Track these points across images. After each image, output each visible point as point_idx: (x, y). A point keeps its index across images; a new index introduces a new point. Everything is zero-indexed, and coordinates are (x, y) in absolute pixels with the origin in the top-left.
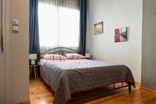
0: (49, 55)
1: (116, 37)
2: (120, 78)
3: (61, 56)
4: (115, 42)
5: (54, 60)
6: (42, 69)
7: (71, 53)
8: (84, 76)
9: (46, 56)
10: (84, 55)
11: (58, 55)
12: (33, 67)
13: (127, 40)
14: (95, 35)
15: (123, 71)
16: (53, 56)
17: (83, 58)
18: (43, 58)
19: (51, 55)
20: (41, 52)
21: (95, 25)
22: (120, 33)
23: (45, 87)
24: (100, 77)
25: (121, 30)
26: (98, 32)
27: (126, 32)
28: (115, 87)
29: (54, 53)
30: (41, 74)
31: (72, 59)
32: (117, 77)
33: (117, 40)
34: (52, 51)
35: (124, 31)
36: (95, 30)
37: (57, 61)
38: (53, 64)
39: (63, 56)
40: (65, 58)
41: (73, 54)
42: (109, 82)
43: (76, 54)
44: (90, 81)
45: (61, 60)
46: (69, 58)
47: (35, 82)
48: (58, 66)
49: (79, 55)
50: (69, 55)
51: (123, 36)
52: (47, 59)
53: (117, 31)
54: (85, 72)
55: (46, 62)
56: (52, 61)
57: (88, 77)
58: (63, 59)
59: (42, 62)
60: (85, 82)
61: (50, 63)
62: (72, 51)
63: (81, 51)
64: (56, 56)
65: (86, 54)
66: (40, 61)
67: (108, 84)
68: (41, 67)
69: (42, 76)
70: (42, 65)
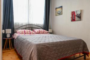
0: (21, 30)
1: (72, 17)
2: (79, 50)
3: (31, 31)
4: (71, 21)
5: (25, 34)
6: (15, 42)
7: (38, 29)
8: (51, 49)
9: (19, 31)
10: (48, 30)
11: (28, 30)
12: (8, 39)
13: (81, 20)
14: (56, 15)
15: (81, 44)
16: (25, 31)
17: (47, 33)
18: (16, 32)
19: (23, 30)
20: (15, 27)
21: (56, 8)
22: (76, 14)
23: (17, 56)
24: (64, 50)
25: (77, 12)
26: (58, 13)
27: (81, 14)
28: (75, 57)
29: (25, 29)
30: (15, 45)
31: (39, 33)
32: (76, 49)
33: (73, 20)
34: (24, 27)
35: (79, 13)
36: (56, 12)
37: (28, 35)
38: (25, 38)
39: (32, 31)
40: (34, 32)
41: (40, 30)
42: (71, 54)
43: (42, 30)
44: (57, 54)
45: (30, 34)
46: (37, 32)
47: (9, 52)
48: (28, 40)
49: (44, 30)
50: (37, 30)
51: (78, 17)
52: (19, 33)
53: (73, 13)
54: (53, 46)
55: (18, 36)
56: (24, 35)
57: (54, 50)
58: (32, 33)
59: (16, 35)
60: (52, 55)
61: (22, 36)
62: (39, 27)
63: (45, 28)
64: (27, 31)
65: (49, 30)
66: (14, 34)
67: (70, 55)
68: (14, 39)
69: (15, 47)
70: (16, 38)
